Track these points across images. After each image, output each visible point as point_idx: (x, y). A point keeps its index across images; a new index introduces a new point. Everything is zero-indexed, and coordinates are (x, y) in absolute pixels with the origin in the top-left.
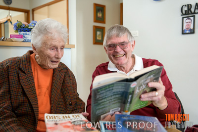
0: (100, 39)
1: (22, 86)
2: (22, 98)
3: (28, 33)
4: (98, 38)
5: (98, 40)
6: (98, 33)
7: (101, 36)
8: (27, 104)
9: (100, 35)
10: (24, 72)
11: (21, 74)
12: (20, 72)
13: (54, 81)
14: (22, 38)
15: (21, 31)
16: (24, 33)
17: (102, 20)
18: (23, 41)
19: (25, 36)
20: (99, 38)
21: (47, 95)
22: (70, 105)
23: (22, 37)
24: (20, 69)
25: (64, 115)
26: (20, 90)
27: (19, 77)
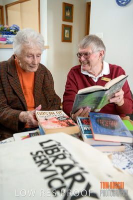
0: (68, 37)
1: (12, 88)
3: (10, 36)
4: (66, 36)
5: (66, 38)
6: (66, 31)
7: (68, 34)
9: (67, 33)
10: (11, 76)
11: (10, 78)
12: (8, 76)
13: (36, 82)
14: (5, 40)
15: (4, 34)
16: (6, 35)
18: (7, 44)
19: (8, 38)
20: (67, 36)
22: (50, 101)
23: (5, 39)
24: (8, 73)
25: (50, 111)
26: (11, 90)
27: (8, 80)
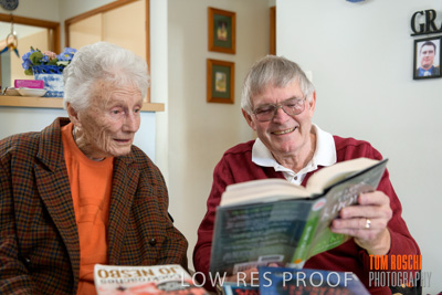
0: (224, 90)
2: (42, 229)
3: (55, 76)
4: (218, 88)
5: (219, 92)
6: (219, 76)
7: (224, 84)
8: (54, 243)
9: (222, 81)
10: (47, 169)
11: (40, 173)
12: (37, 167)
13: (116, 189)
14: (41, 87)
15: (39, 72)
16: (47, 75)
17: (228, 46)
18: (45, 96)
19: (50, 83)
20: (221, 88)
21: (100, 222)
22: (153, 244)
23: (41, 85)
24: (38, 161)
25: (140, 268)
26: (38, 210)
27: (34, 180)
